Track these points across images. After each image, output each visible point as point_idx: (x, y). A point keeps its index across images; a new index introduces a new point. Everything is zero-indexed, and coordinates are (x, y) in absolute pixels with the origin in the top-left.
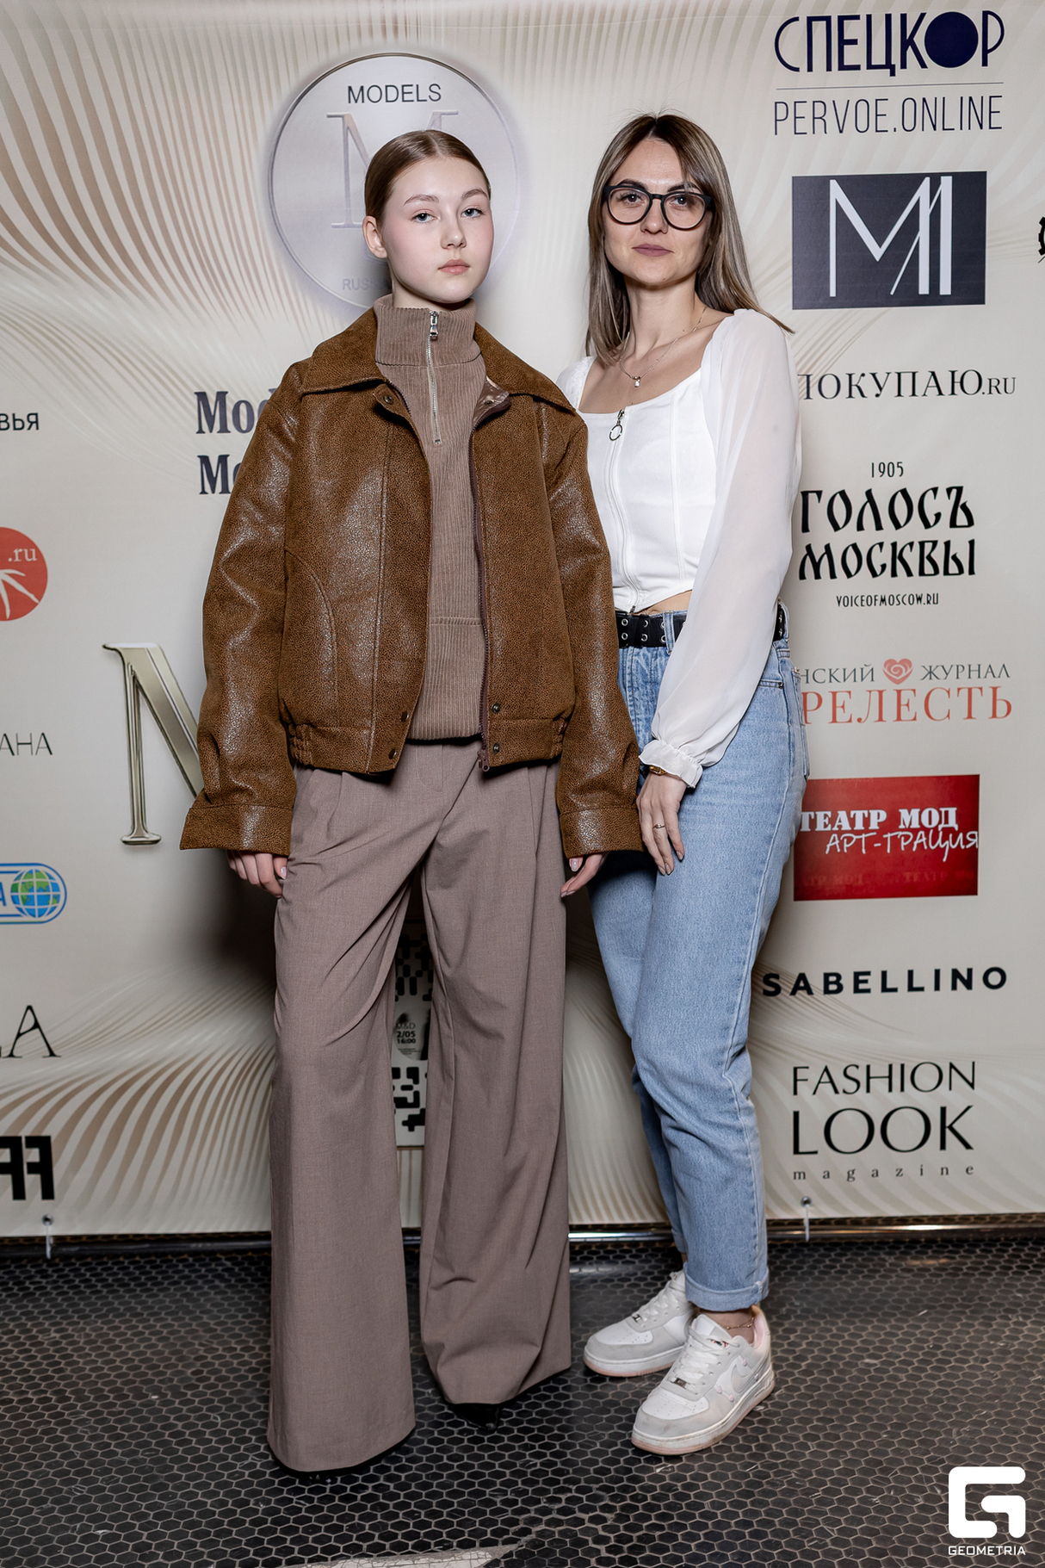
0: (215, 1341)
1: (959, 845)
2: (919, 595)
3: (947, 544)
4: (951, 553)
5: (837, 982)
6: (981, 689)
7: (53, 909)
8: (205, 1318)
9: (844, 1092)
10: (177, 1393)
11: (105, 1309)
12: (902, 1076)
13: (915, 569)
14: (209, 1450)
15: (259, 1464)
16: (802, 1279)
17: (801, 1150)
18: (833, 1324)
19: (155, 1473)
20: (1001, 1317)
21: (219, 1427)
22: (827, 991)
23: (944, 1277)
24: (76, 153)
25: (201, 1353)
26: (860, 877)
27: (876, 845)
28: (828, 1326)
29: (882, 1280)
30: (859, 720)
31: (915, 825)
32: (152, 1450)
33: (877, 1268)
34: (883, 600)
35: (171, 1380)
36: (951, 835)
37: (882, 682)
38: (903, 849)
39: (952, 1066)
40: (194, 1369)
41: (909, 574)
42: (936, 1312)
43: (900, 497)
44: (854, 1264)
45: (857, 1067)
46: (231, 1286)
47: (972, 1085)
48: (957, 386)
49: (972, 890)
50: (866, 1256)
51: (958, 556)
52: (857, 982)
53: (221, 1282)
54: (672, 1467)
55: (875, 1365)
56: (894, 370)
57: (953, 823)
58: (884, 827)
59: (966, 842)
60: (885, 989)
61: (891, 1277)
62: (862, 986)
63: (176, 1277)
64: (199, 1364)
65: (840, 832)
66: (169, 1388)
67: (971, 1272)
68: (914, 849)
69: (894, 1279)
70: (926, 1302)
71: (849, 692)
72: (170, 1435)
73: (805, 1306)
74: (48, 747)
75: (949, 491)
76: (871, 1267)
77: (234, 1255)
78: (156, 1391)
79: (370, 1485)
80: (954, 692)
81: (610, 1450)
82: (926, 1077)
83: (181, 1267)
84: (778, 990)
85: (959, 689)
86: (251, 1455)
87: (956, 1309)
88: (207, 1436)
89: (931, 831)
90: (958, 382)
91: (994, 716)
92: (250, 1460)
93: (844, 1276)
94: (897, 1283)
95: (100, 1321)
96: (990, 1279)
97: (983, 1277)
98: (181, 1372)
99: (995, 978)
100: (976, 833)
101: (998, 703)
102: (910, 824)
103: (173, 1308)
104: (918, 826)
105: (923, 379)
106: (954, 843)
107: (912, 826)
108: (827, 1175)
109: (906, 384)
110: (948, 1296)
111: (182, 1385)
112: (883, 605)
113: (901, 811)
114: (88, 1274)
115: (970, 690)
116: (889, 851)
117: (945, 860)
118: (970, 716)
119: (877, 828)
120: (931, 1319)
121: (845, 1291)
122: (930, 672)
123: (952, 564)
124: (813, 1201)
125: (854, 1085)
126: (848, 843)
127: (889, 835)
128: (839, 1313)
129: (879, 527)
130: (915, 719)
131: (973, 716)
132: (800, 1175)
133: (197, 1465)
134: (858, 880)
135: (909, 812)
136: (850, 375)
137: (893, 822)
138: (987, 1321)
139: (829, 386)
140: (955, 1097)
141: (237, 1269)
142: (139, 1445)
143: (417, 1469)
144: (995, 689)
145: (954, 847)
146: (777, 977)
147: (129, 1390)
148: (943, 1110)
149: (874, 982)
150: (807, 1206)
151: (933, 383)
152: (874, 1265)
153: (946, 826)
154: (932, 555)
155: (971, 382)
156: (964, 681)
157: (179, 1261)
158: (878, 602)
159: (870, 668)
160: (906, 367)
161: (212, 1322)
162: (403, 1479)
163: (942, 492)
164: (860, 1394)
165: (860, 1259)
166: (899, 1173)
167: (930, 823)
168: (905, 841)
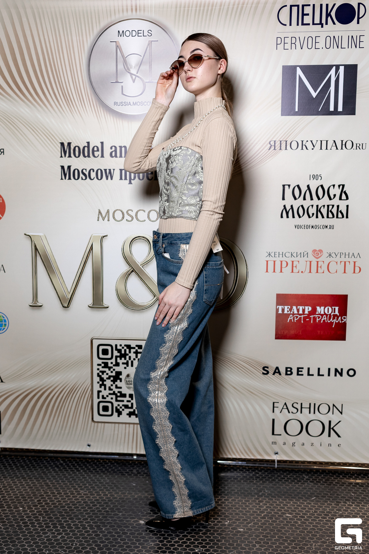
0: (49, 490)
1: (339, 321)
2: (326, 225)
3: (338, 206)
4: (339, 210)
5: (291, 371)
6: (349, 262)
7: (4, 329)
8: (48, 481)
9: (292, 412)
10: (29, 508)
11: (13, 475)
12: (314, 408)
13: (325, 215)
14: (34, 530)
15: (51, 536)
16: (271, 482)
17: (275, 433)
18: (278, 500)
19: (13, 536)
20: (344, 502)
21: (41, 521)
22: (286, 374)
23: (326, 485)
24: (20, 54)
25: (42, 494)
26: (301, 331)
27: (307, 320)
28: (276, 501)
29: (301, 485)
30: (302, 272)
31: (322, 313)
32: (15, 528)
33: (301, 480)
34: (312, 227)
35: (29, 503)
36: (336, 317)
37: (311, 258)
38: (317, 321)
39: (334, 405)
40: (38, 499)
41: (323, 217)
42: (319, 499)
43: (320, 188)
44: (292, 478)
45: (297, 403)
46: (60, 470)
47: (341, 413)
48: (344, 146)
49: (344, 339)
50: (297, 475)
51: (342, 211)
52: (298, 371)
53: (57, 468)
54: (202, 550)
55: (290, 517)
56: (319, 140)
57: (337, 313)
58: (310, 313)
59: (342, 320)
60: (309, 374)
61: (305, 484)
62: (300, 373)
63: (42, 465)
64: (40, 497)
65: (293, 314)
66: (27, 506)
67: (336, 484)
68: (322, 322)
69: (306, 485)
70: (316, 494)
71: (299, 261)
72: (22, 523)
73: (269, 492)
74: (4, 270)
75: (339, 186)
76: (299, 480)
77: (64, 459)
78: (23, 506)
79: (89, 547)
80: (339, 263)
81: (181, 541)
82: (324, 409)
83: (45, 462)
84: (268, 373)
85: (341, 262)
86: (49, 533)
87: (327, 498)
88: (35, 524)
89: (329, 316)
90: (344, 145)
91: (354, 272)
92: (48, 534)
93: (287, 482)
94: (307, 486)
95: (10, 479)
96: (343, 487)
97: (340, 487)
98: (33, 500)
99: (351, 373)
100: (346, 317)
101: (356, 268)
102: (320, 312)
103: (37, 477)
104: (323, 313)
105: (330, 143)
106: (337, 320)
107: (321, 313)
108: (285, 444)
109: (324, 145)
110: (325, 492)
111: (32, 505)
112: (312, 229)
113: (317, 307)
114: (11, 462)
115: (345, 262)
116: (312, 322)
117: (333, 326)
118: (345, 272)
119: (308, 313)
120: (316, 501)
121: (286, 488)
122: (330, 255)
123: (339, 214)
124: (279, 453)
125: (296, 410)
126: (296, 318)
127: (312, 316)
128: (281, 496)
129: (312, 199)
130: (323, 272)
131: (346, 272)
132: (274, 443)
133: (29, 535)
134: (299, 333)
135: (320, 308)
136: (302, 141)
137: (314, 311)
138: (338, 503)
139: (294, 145)
140: (335, 417)
141: (64, 464)
142: (10, 526)
143: (108, 543)
144: (355, 262)
145: (337, 322)
146: (268, 368)
147: (13, 505)
148: (330, 422)
149: (305, 372)
150: (277, 455)
151: (334, 145)
152: (300, 479)
153: (334, 314)
154: (332, 210)
155: (349, 145)
156: (343, 259)
157: (45, 460)
158: (311, 228)
159: (307, 252)
160: (324, 138)
161: (49, 483)
162: (101, 546)
163: (337, 187)
164: (281, 528)
165: (295, 476)
166: (312, 445)
167: (328, 312)
168: (318, 319)
